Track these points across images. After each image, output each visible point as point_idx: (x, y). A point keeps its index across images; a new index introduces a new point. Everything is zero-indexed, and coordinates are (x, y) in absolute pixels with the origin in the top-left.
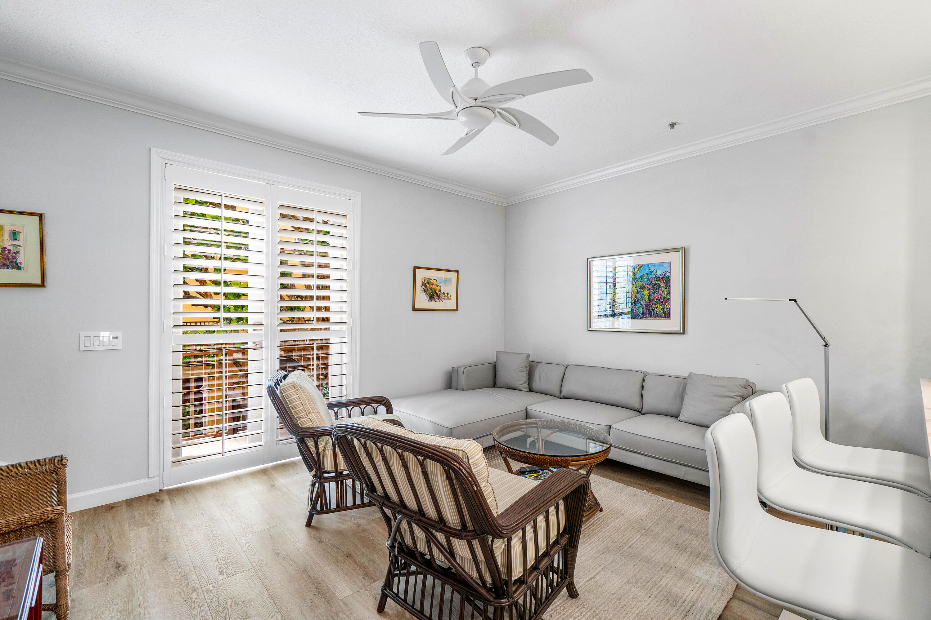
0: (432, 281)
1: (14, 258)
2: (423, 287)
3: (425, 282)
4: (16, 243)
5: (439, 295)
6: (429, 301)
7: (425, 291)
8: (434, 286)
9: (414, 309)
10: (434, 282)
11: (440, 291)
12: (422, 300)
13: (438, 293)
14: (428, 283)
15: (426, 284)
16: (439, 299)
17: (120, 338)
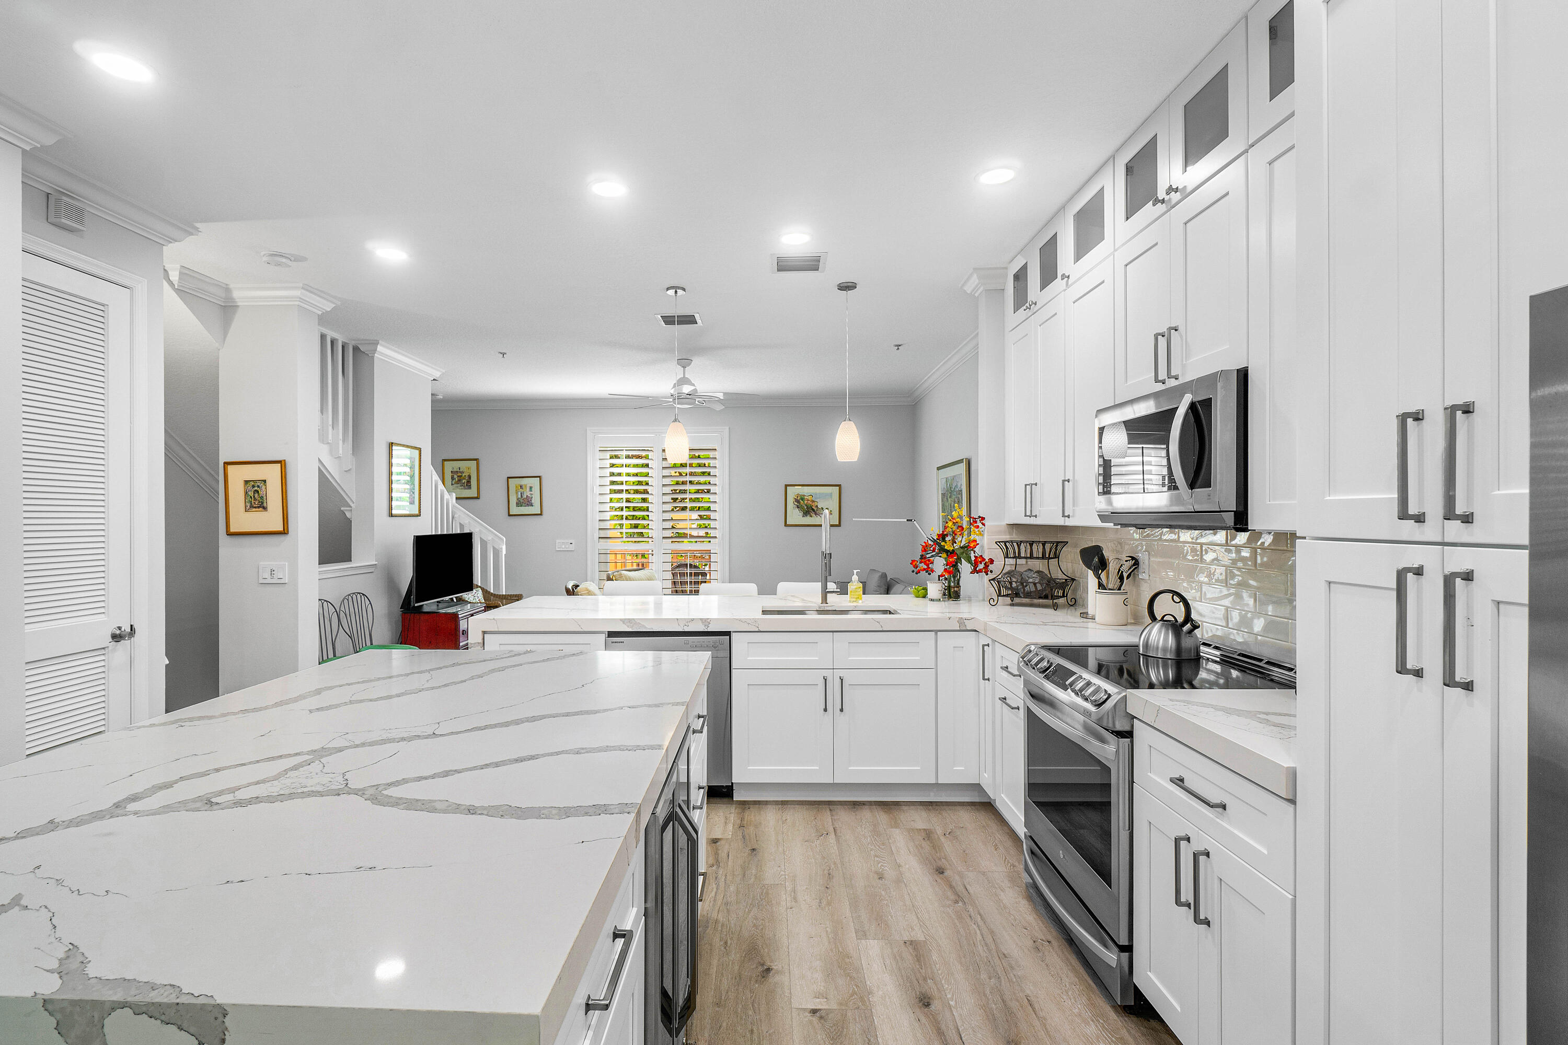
0: (806, 497)
1: (531, 500)
2: (796, 503)
3: (798, 499)
4: (531, 493)
5: (816, 510)
6: (803, 517)
7: (798, 507)
8: (809, 502)
9: (786, 525)
10: (810, 498)
11: (817, 506)
12: (796, 516)
13: (815, 509)
14: (802, 499)
15: (799, 501)
16: (816, 514)
17: (573, 543)
